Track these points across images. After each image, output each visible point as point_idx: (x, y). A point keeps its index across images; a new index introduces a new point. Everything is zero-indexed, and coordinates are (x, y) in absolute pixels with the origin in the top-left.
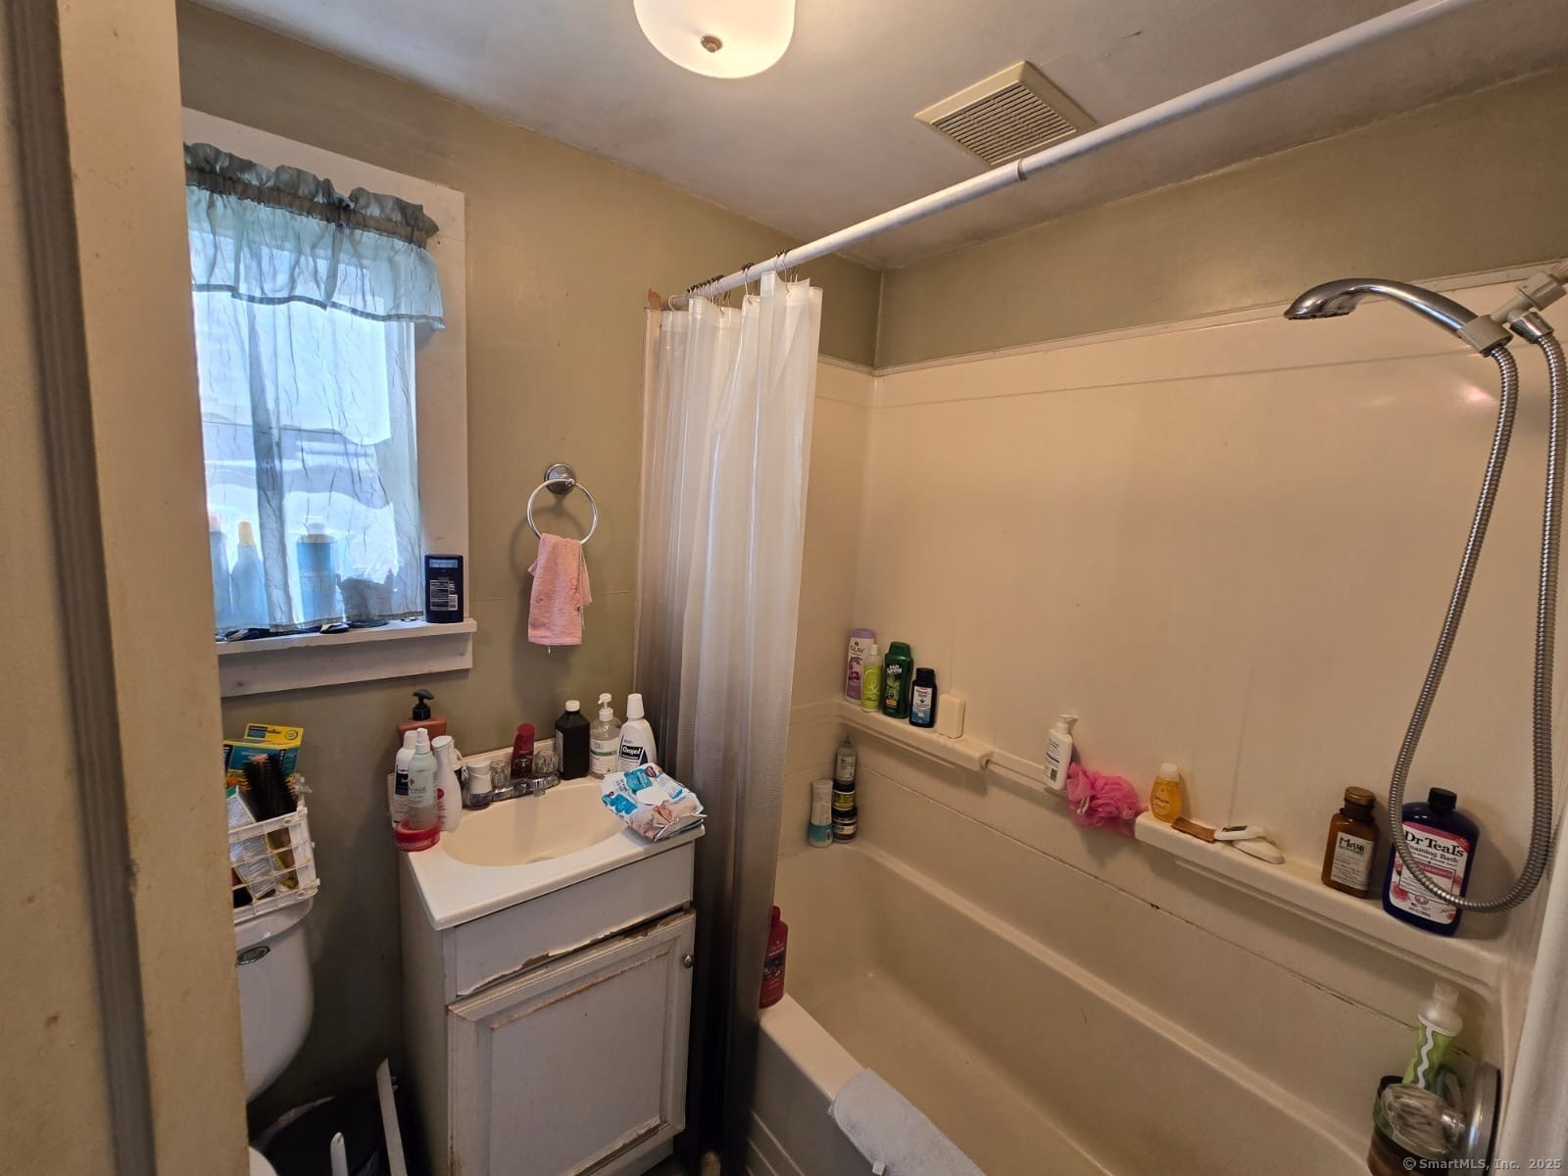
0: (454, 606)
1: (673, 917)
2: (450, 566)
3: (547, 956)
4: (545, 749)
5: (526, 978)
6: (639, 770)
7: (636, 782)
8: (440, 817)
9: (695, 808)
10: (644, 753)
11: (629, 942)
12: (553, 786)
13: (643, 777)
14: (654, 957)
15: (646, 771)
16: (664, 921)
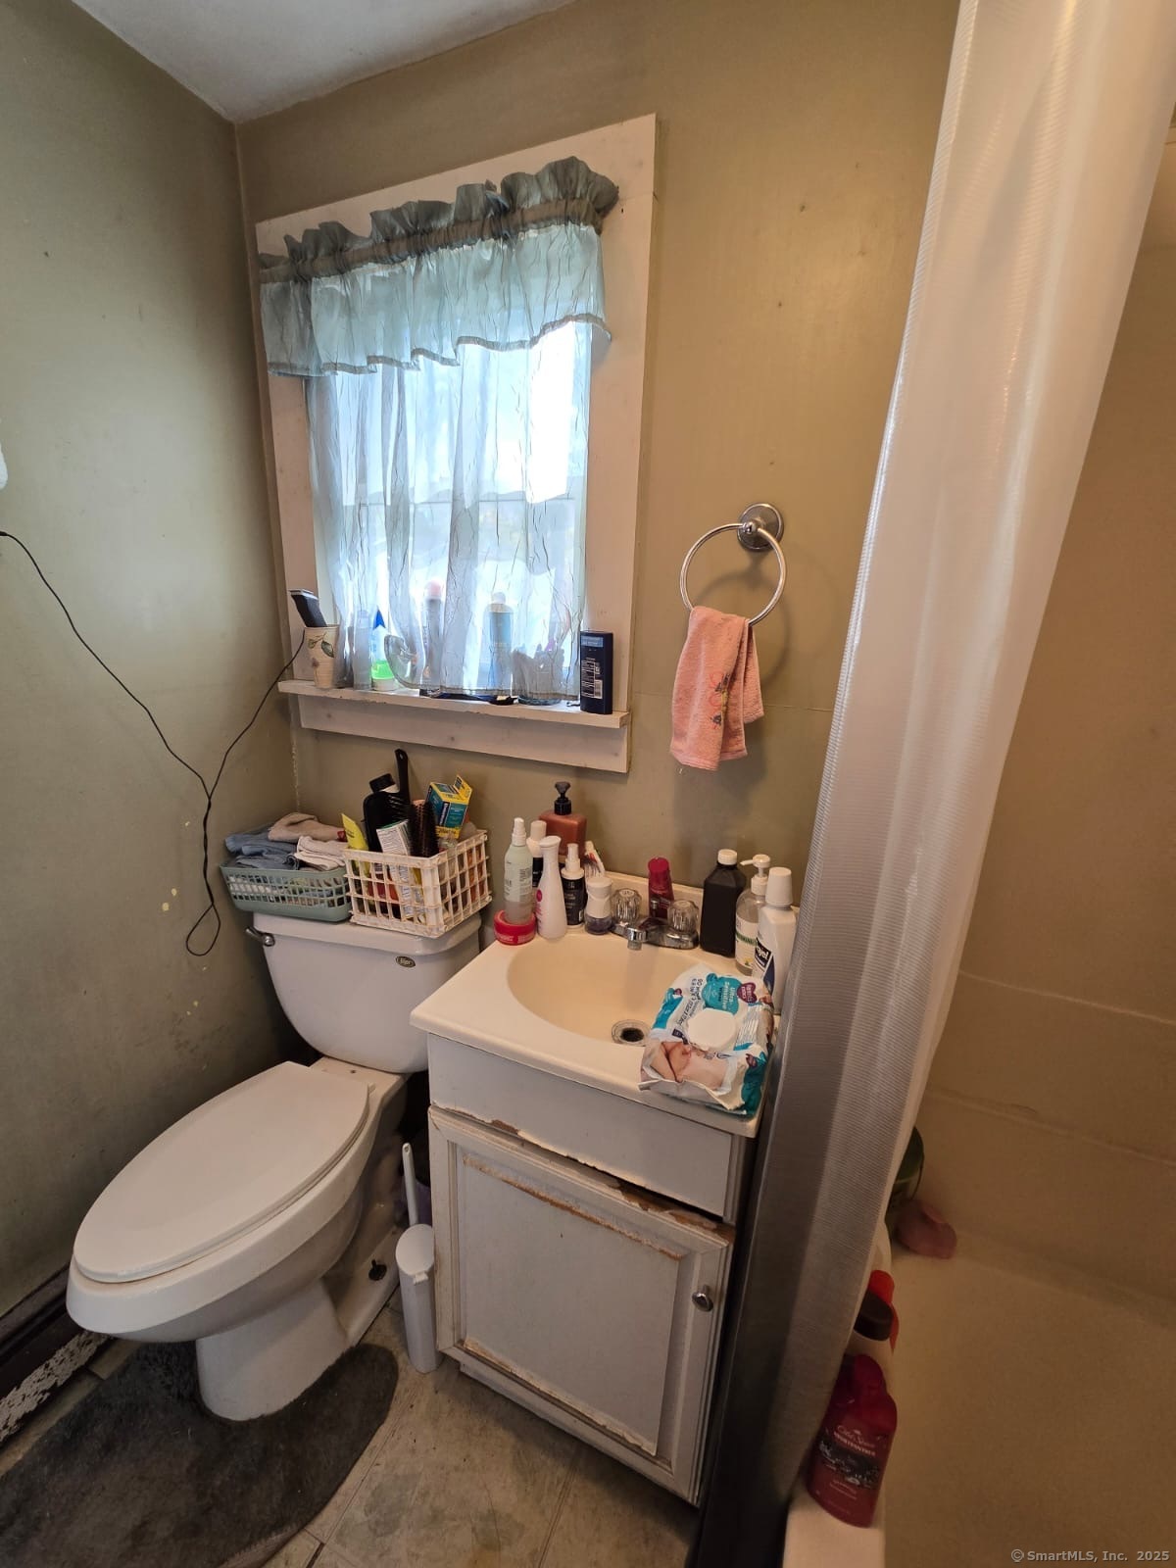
0: (598, 694)
1: (697, 1218)
2: (595, 645)
3: (515, 1131)
4: (688, 898)
5: (498, 1138)
6: (733, 981)
7: (715, 994)
8: (537, 920)
9: (720, 1084)
10: (772, 960)
11: (618, 1197)
12: (680, 948)
13: (729, 991)
14: (658, 1247)
15: (740, 988)
16: (681, 1212)
